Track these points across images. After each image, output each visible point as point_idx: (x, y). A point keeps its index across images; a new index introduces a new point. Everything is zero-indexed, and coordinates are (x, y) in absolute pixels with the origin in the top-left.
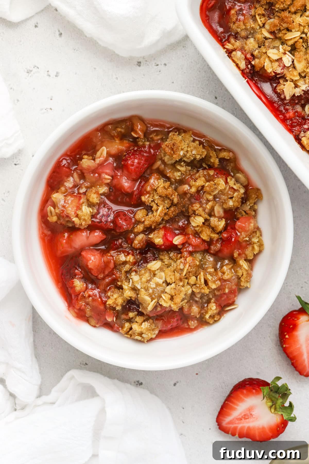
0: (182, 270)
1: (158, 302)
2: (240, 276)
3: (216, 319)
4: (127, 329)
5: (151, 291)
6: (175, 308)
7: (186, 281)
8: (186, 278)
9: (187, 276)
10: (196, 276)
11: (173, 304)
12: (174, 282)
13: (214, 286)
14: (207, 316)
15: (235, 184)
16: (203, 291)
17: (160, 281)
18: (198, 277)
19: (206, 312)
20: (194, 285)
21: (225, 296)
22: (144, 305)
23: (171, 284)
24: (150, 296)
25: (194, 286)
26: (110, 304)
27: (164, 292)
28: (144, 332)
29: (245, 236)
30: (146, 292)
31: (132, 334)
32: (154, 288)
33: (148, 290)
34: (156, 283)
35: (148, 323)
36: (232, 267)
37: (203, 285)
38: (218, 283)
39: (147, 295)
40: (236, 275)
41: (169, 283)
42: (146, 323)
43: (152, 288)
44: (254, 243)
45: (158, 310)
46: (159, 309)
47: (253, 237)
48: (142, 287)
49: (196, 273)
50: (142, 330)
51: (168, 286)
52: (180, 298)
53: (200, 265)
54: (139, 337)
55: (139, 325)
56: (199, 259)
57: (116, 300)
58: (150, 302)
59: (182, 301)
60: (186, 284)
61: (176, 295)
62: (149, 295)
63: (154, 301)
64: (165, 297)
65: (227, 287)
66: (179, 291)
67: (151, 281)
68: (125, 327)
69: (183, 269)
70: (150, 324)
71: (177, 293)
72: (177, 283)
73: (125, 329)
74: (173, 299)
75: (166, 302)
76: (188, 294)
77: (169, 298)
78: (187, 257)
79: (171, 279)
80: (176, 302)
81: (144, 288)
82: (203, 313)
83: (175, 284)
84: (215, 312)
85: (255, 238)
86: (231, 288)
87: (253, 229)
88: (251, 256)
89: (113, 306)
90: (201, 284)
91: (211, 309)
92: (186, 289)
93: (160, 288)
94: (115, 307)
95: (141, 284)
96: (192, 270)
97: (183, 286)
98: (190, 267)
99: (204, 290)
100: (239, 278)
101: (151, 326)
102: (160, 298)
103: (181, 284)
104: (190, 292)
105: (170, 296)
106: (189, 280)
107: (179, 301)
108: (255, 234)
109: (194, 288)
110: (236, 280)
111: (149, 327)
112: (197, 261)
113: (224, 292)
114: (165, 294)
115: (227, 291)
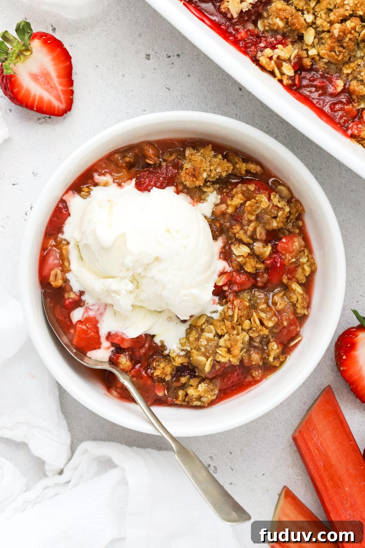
0: (232, 317)
1: (215, 360)
2: (295, 302)
3: (281, 360)
4: (182, 397)
5: (203, 349)
6: (235, 361)
7: (240, 327)
8: (239, 325)
9: (239, 321)
10: (249, 319)
11: (232, 358)
12: (226, 332)
13: (270, 324)
14: (271, 359)
15: (279, 202)
16: (262, 333)
17: (211, 336)
18: (252, 319)
19: (268, 354)
20: (250, 329)
21: (286, 330)
22: (200, 367)
23: (224, 336)
24: (204, 355)
25: (250, 331)
26: (158, 376)
27: (218, 346)
28: (202, 394)
29: (290, 258)
30: (198, 352)
31: (189, 400)
32: (206, 345)
33: (200, 349)
34: (206, 339)
35: (205, 384)
36: (284, 295)
37: (260, 327)
38: (274, 320)
39: (200, 356)
40: (290, 302)
41: (221, 334)
42: (202, 384)
43: (203, 346)
44: (303, 264)
45: (217, 369)
46: (218, 367)
47: (301, 257)
48: (193, 348)
49: (248, 316)
50: (200, 393)
51: (220, 338)
52: (238, 348)
53: (251, 305)
54: (198, 402)
55: (195, 389)
56: (247, 298)
57: (164, 369)
58: (205, 362)
59: (241, 351)
60: (240, 331)
61: (233, 346)
62: (202, 354)
63: (210, 360)
64: (221, 351)
65: (284, 319)
66: (235, 341)
67: (200, 338)
68: (180, 396)
69: (233, 314)
70: (207, 385)
71: (233, 343)
72: (230, 332)
73: (180, 399)
74: (231, 352)
75: (223, 357)
76: (246, 341)
77: (225, 351)
78: (233, 301)
79: (222, 330)
80: (235, 354)
81: (195, 348)
82: (265, 358)
83: (228, 334)
84: (278, 351)
85: (303, 258)
86: (289, 318)
87: (298, 248)
88: (302, 280)
89: (161, 377)
90: (258, 326)
91: (273, 349)
92: (242, 337)
93: (213, 342)
94: (164, 378)
95: (190, 345)
96: (242, 313)
97: (238, 334)
98: (240, 311)
99: (263, 331)
100: (294, 305)
101: (209, 386)
102: (215, 354)
103: (235, 332)
104: (247, 338)
105: (226, 349)
106: (242, 326)
107: (238, 352)
108: (302, 253)
109: (251, 333)
110: (292, 307)
111: (207, 388)
112: (246, 301)
113: (283, 326)
114: (219, 348)
115: (285, 323)
